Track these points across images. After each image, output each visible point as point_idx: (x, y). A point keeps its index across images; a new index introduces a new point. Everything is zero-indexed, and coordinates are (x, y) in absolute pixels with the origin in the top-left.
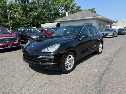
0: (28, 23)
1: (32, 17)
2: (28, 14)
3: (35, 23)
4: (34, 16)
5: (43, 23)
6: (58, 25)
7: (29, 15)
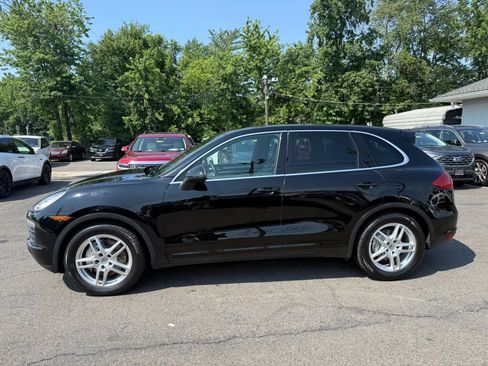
0: (339, 114)
1: (358, 90)
2: (343, 81)
3: (367, 111)
4: (365, 84)
5: (392, 112)
6: (453, 117)
7: (345, 84)
